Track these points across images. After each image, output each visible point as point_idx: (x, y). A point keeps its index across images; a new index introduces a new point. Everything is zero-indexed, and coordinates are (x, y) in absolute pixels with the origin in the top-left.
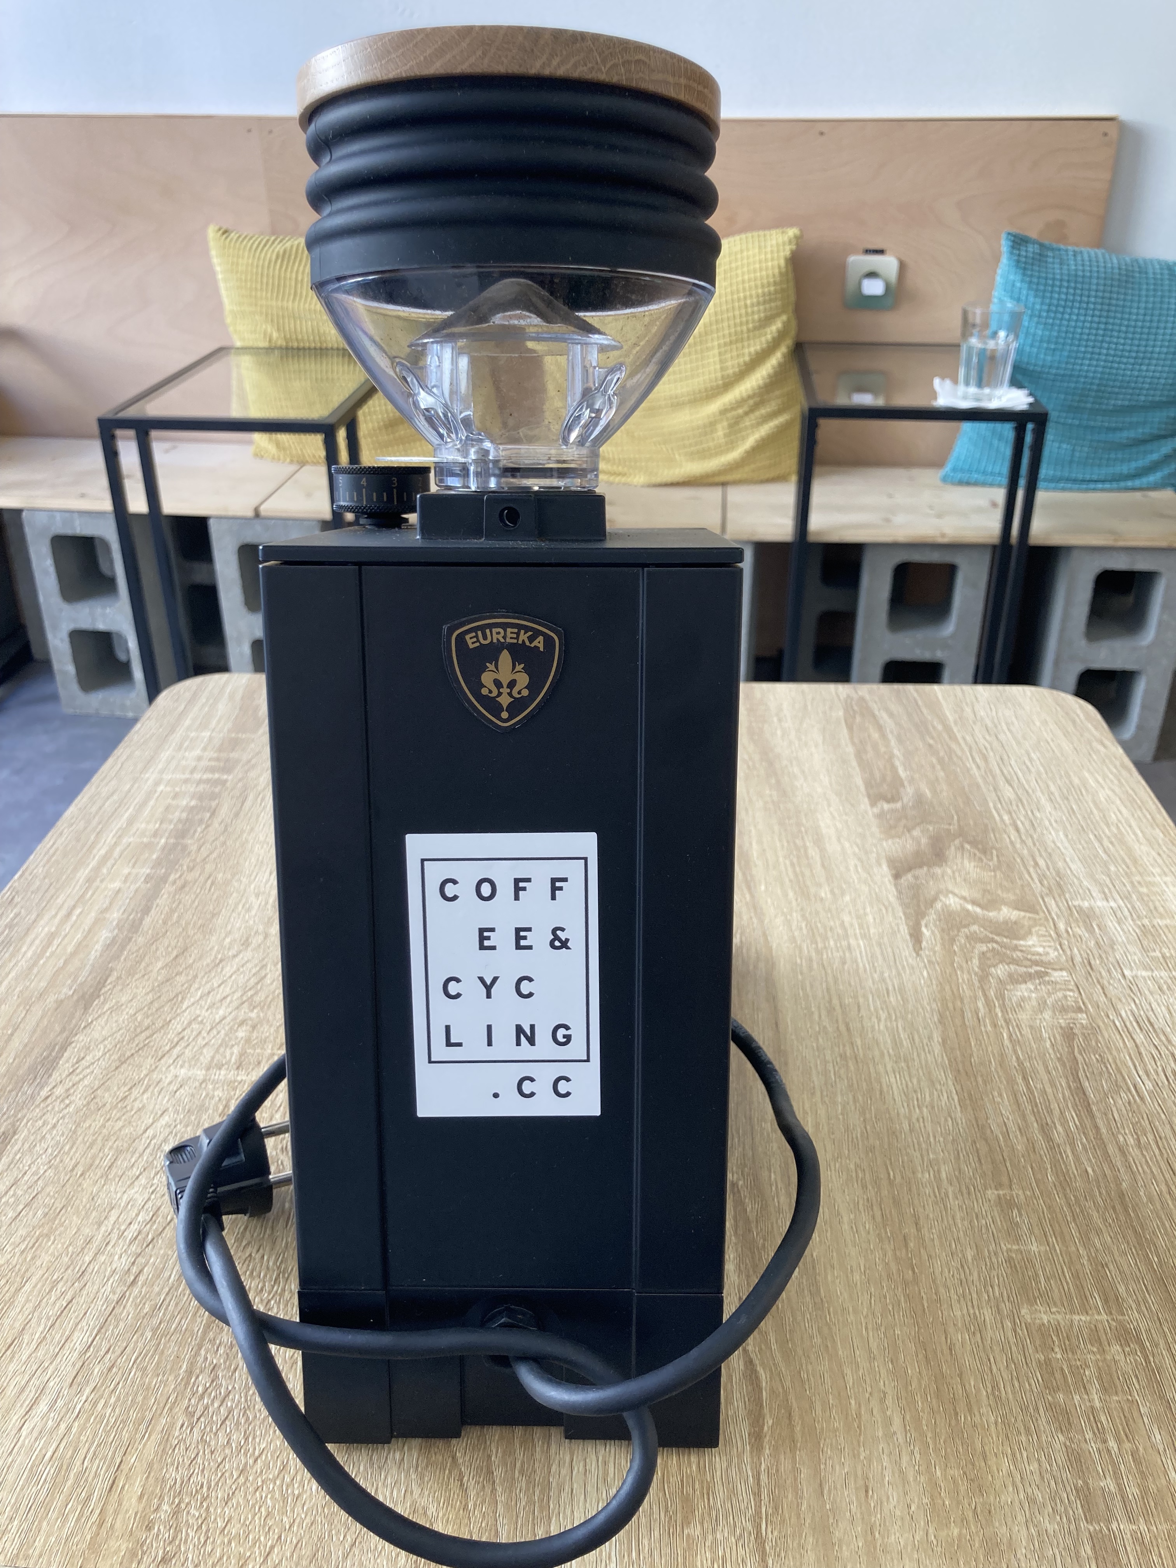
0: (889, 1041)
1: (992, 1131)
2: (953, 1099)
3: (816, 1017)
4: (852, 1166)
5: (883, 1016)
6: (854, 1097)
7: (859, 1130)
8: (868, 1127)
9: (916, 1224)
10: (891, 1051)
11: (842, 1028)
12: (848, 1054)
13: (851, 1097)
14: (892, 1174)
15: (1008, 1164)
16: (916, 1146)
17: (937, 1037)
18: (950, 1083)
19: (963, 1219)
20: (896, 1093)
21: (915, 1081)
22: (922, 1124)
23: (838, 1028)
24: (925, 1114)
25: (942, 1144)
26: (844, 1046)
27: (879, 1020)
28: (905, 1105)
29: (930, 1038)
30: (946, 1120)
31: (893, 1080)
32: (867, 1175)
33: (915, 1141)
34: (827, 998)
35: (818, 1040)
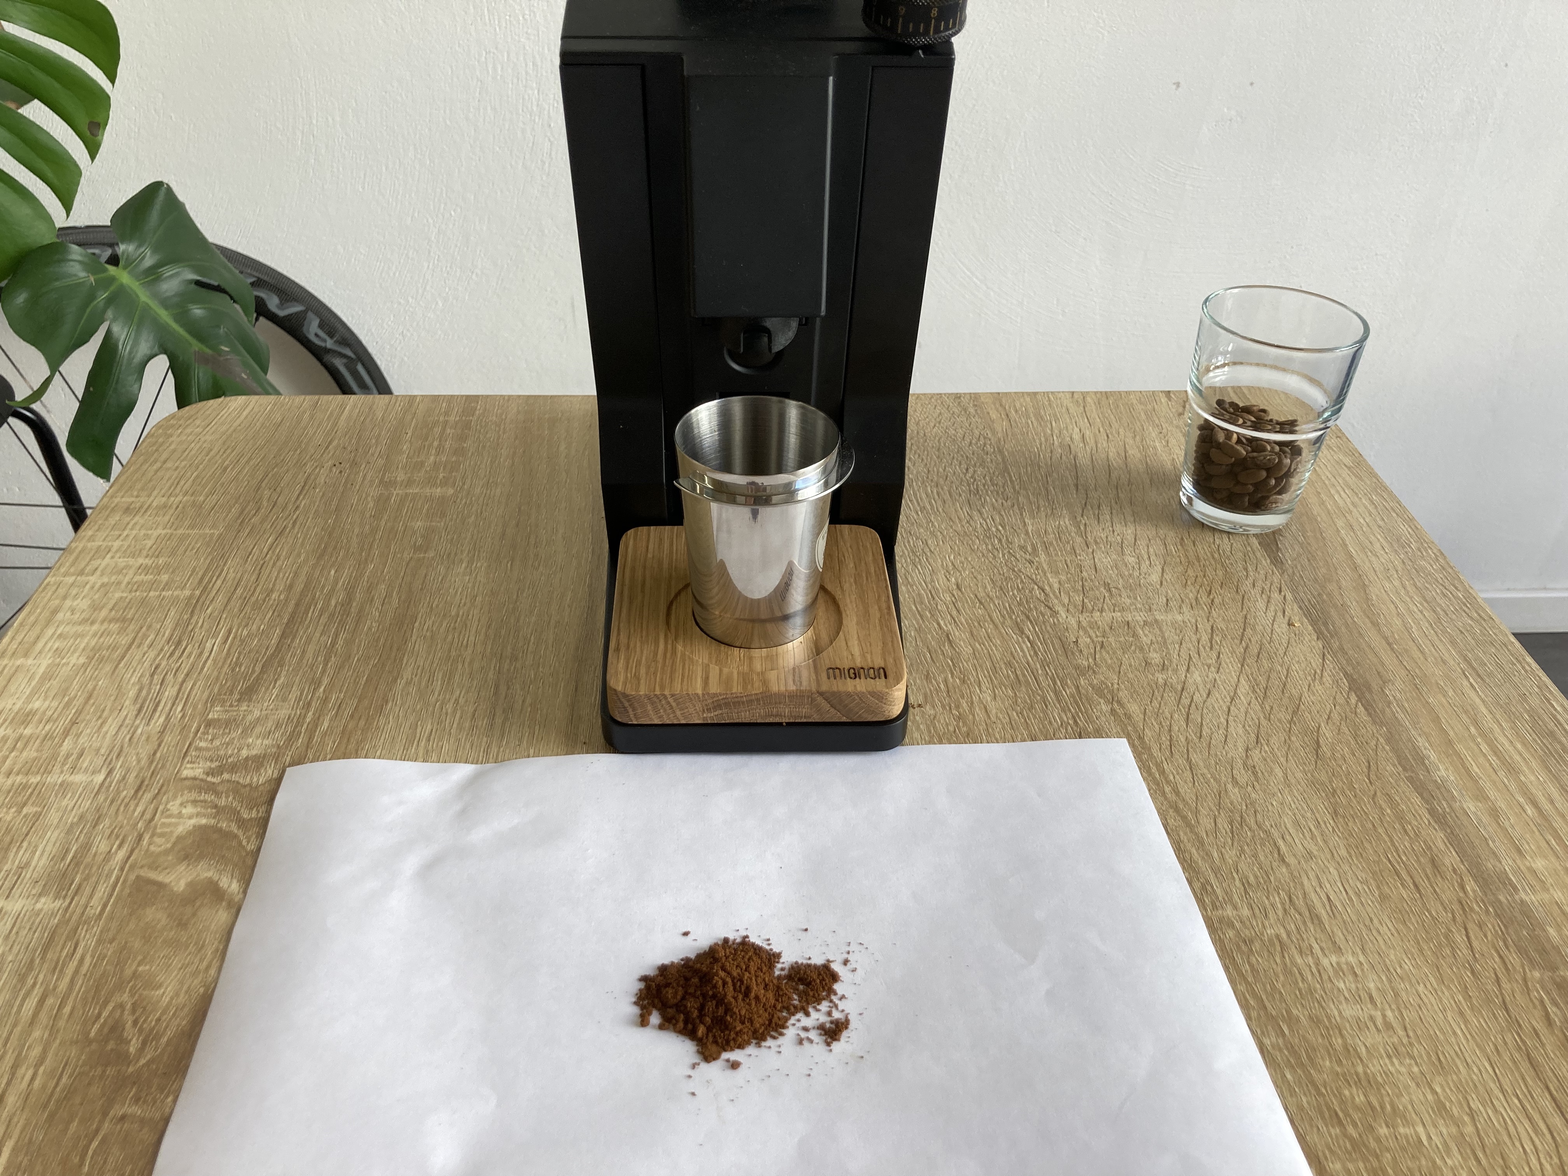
0: (457, 677)
1: (400, 597)
2: (420, 623)
3: (529, 700)
4: (541, 568)
5: (450, 707)
6: (518, 621)
7: (525, 595)
8: (515, 597)
9: (504, 534)
10: (460, 667)
11: (503, 689)
12: (508, 661)
13: (521, 621)
14: (509, 565)
15: (402, 574)
16: (477, 585)
17: (401, 684)
18: (414, 638)
19: (465, 538)
20: (475, 626)
21: (450, 637)
22: (463, 601)
23: (508, 689)
24: (455, 610)
25: (452, 587)
26: (509, 670)
27: (457, 701)
28: (470, 617)
29: (408, 683)
30: (437, 606)
31: (472, 638)
32: (530, 563)
33: (476, 589)
34: (508, 724)
35: (535, 675)
